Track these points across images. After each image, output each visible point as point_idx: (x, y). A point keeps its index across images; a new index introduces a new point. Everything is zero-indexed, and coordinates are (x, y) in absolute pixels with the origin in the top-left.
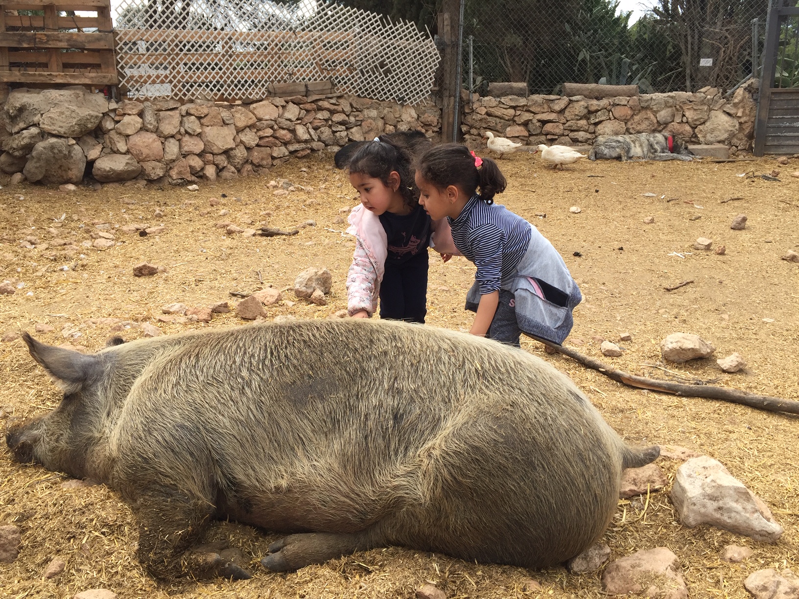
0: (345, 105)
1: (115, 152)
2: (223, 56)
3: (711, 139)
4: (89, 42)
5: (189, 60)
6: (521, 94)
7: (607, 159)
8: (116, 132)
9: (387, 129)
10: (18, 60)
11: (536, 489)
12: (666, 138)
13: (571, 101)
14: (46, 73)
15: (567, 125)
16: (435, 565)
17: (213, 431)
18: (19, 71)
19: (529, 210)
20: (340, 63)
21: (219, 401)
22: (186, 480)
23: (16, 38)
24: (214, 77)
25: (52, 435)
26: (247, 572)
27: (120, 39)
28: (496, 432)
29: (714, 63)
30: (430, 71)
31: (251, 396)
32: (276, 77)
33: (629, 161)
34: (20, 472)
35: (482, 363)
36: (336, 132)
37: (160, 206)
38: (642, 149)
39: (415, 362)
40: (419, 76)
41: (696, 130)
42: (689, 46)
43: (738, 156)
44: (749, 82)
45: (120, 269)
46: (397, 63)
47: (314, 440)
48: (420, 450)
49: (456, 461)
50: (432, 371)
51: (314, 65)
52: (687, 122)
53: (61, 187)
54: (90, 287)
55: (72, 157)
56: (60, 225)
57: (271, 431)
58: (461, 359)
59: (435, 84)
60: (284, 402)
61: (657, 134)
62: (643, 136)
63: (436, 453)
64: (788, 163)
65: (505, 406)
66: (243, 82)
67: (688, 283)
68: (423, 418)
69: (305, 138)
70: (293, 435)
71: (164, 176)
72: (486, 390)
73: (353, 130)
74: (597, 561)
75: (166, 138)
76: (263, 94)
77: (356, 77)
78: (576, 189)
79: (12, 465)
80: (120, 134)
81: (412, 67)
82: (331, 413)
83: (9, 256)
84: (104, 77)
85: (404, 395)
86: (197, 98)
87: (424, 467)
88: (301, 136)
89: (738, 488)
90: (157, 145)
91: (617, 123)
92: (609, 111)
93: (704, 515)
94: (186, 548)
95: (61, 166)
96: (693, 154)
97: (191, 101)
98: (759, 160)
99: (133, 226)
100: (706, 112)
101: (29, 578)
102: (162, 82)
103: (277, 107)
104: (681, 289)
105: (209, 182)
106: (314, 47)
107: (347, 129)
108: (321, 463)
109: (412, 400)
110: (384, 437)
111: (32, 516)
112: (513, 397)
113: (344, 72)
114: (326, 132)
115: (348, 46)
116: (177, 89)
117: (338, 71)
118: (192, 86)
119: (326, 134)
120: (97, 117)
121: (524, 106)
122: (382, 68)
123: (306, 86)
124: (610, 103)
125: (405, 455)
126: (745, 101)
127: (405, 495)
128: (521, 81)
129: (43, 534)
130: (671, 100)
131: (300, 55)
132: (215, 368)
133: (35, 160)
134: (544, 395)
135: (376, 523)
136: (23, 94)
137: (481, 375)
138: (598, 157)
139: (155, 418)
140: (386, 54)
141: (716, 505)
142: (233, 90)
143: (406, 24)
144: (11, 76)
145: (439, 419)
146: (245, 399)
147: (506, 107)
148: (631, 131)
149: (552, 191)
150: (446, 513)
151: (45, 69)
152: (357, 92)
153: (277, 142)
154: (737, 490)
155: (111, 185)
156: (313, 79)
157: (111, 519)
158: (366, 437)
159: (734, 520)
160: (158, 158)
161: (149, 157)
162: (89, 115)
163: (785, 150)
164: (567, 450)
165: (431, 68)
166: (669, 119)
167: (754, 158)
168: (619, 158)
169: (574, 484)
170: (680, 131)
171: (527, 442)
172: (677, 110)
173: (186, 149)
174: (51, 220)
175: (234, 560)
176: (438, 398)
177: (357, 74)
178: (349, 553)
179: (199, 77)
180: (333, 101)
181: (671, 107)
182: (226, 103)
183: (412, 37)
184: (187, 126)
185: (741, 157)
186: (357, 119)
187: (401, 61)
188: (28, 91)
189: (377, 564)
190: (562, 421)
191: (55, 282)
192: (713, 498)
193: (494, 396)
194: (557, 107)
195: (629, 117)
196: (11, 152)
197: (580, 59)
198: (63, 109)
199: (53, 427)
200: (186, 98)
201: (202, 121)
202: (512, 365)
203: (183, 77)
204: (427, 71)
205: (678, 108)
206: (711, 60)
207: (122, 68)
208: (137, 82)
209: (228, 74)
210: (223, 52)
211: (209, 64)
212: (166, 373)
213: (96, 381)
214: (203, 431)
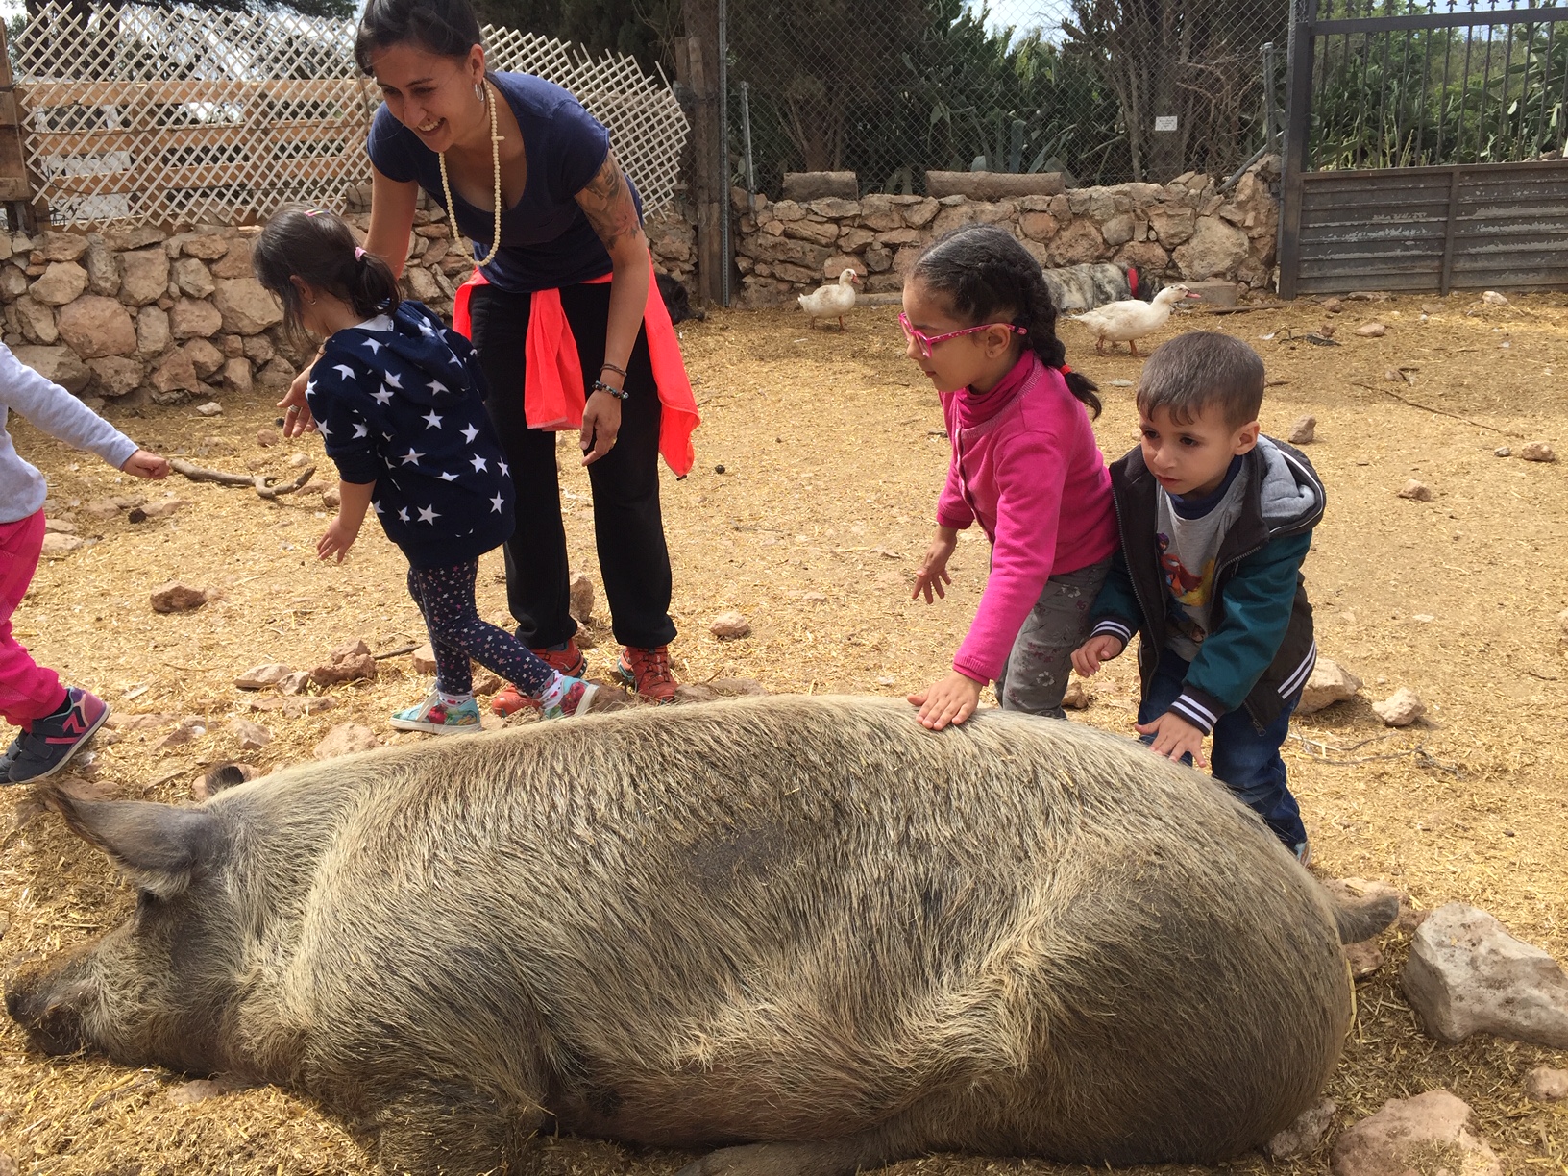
1: (30, 342)
2: (251, 131)
3: (1202, 271)
5: (180, 141)
6: (845, 193)
8: (32, 299)
11: (1226, 1014)
12: (1125, 273)
13: (943, 206)
17: (532, 955)
21: (536, 890)
22: (485, 1064)
24: (234, 177)
25: (125, 986)
27: (31, 103)
28: (1142, 910)
29: (1181, 125)
30: (670, 153)
31: (606, 877)
32: (362, 173)
35: (1071, 771)
38: (1083, 295)
39: (941, 782)
40: (650, 163)
41: (1174, 254)
42: (1135, 94)
43: (1251, 300)
44: (1263, 162)
45: (117, 600)
47: (756, 958)
48: (986, 959)
49: (1075, 977)
50: (978, 798)
52: (1157, 241)
54: (62, 643)
57: (659, 947)
58: (1029, 768)
59: (680, 176)
60: (683, 885)
61: (1106, 266)
62: (1084, 270)
63: (1028, 962)
64: (1342, 309)
65: (1144, 856)
66: (280, 185)
68: (982, 894)
69: (430, 295)
70: (710, 952)
71: (141, 386)
72: (1095, 826)
74: (1316, 1130)
75: (140, 306)
76: (338, 207)
79: (30, 1060)
80: (41, 303)
81: (635, 145)
82: (784, 899)
84: (1, 184)
85: (935, 851)
86: (201, 220)
87: (1007, 992)
88: (422, 290)
89: (1541, 960)
90: (122, 322)
92: (1015, 223)
93: (1480, 1016)
97: (187, 228)
98: (1291, 306)
99: (110, 502)
100: (1190, 219)
105: (237, 395)
108: (780, 1006)
109: (952, 860)
110: (908, 941)
112: (1153, 835)
116: (157, 203)
118: (188, 196)
121: (854, 217)
124: (1015, 208)
125: (957, 973)
126: (1257, 197)
127: (974, 1054)
128: (844, 167)
130: (1126, 200)
132: (511, 819)
134: (1202, 825)
135: (906, 1113)
137: (1076, 795)
139: (399, 938)
141: (1500, 995)
142: (275, 202)
143: (618, 61)
145: (1014, 894)
146: (593, 885)
147: (820, 219)
148: (1059, 260)
154: (1538, 964)
158: (870, 945)
159: (1535, 1020)
160: (125, 349)
161: (106, 348)
163: (1333, 286)
164: (1269, 930)
165: (671, 147)
166: (1125, 236)
167: (1281, 303)
169: (1288, 993)
170: (1147, 257)
171: (1201, 924)
172: (1138, 218)
173: (184, 327)
176: (1004, 851)
179: (201, 178)
181: (1127, 212)
183: (631, 86)
184: (182, 279)
185: (1257, 302)
190: (1247, 874)
192: (1495, 984)
194: (918, 217)
195: (1051, 234)
197: (934, 120)
199: (127, 969)
200: (180, 221)
201: (215, 267)
203: (168, 178)
204: (664, 152)
205: (1139, 214)
206: (1175, 119)
207: (37, 163)
208: (70, 191)
209: (263, 168)
210: (250, 123)
211: (222, 150)
212: (400, 836)
213: (218, 864)
214: (511, 956)
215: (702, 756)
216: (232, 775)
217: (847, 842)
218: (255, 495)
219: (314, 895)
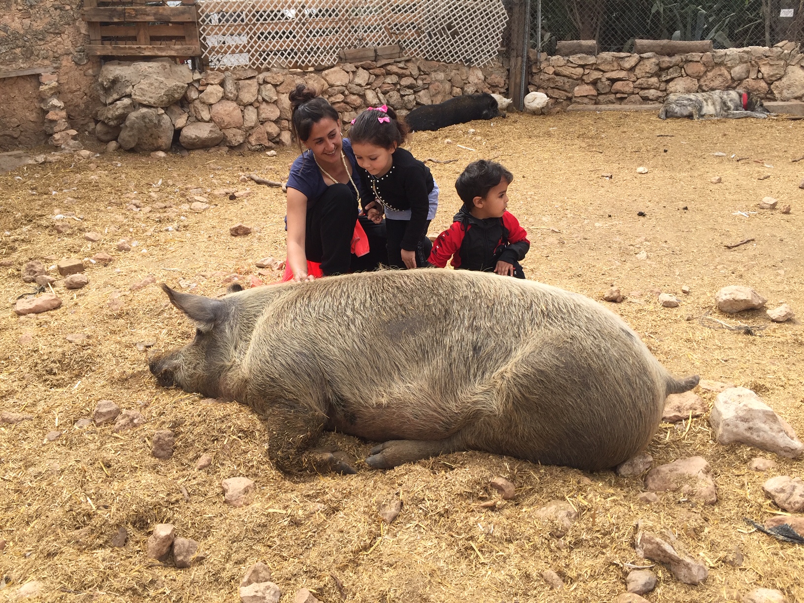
0: (413, 69)
1: (199, 121)
2: (297, 24)
3: (788, 96)
4: (174, 15)
5: (266, 29)
6: (590, 52)
7: (678, 118)
8: (200, 101)
9: (454, 92)
10: (110, 35)
11: (590, 405)
12: (740, 95)
13: (641, 59)
14: (135, 46)
15: (637, 83)
16: (506, 464)
17: (325, 358)
18: (111, 44)
19: (596, 171)
20: (408, 26)
21: (329, 334)
22: (305, 396)
23: (107, 14)
24: (288, 46)
25: (189, 364)
26: (354, 469)
27: (203, 12)
28: (558, 359)
29: (796, 13)
30: (498, 31)
31: (355, 331)
32: (346, 43)
33: (701, 119)
34: (164, 393)
35: (547, 305)
36: (405, 95)
37: (243, 171)
38: (715, 107)
39: (490, 305)
40: (487, 37)
41: (772, 86)
45: (218, 230)
46: (464, 25)
47: (408, 367)
48: (494, 374)
49: (525, 381)
50: (504, 312)
51: (383, 29)
52: (763, 78)
53: (152, 154)
54: (194, 245)
55: (161, 126)
56: (158, 190)
57: (372, 359)
58: (529, 302)
59: (502, 44)
60: (383, 336)
61: (730, 92)
62: (716, 94)
63: (508, 375)
65: (565, 339)
66: (315, 49)
67: (748, 241)
68: (498, 349)
69: (374, 102)
70: (390, 363)
71: (244, 142)
72: (549, 327)
73: (421, 93)
74: (642, 467)
75: (245, 106)
76: (335, 60)
77: (424, 40)
78: (644, 149)
79: (156, 388)
80: (204, 103)
81: (480, 28)
82: (421, 345)
83: (120, 218)
84: (189, 49)
85: (482, 331)
86: (273, 66)
87: (498, 387)
88: (370, 100)
89: (767, 411)
90: (238, 113)
91: (689, 80)
92: (681, 68)
93: (736, 434)
94: (306, 449)
95: (152, 135)
96: (768, 112)
97: (268, 70)
99: (223, 191)
100: (783, 67)
101: (184, 470)
102: (241, 52)
103: (348, 72)
104: (742, 247)
105: (285, 148)
106: (383, 12)
107: (415, 92)
108: (414, 385)
109: (488, 335)
110: (465, 365)
111: (182, 424)
112: (573, 332)
113: (412, 35)
114: (395, 97)
115: (416, 9)
116: (255, 58)
117: (406, 34)
118: (268, 55)
119: (394, 98)
120: (183, 87)
121: (593, 64)
122: (449, 30)
123: (375, 51)
124: (682, 60)
125: (482, 378)
127: (483, 409)
128: (590, 38)
129: (192, 437)
130: (746, 56)
131: (370, 20)
132: (324, 307)
133: (129, 129)
134: (599, 331)
135: (459, 431)
136: (115, 67)
137: (546, 314)
138: (668, 115)
139: (279, 346)
140: (454, 15)
141: (746, 425)
142: (306, 57)
144: (103, 49)
145: (511, 350)
146: (350, 334)
147: (574, 66)
148: (704, 88)
149: (619, 151)
150: (516, 423)
151: (134, 42)
152: (424, 55)
153: (348, 107)
154: (765, 413)
155: (197, 152)
156: (381, 44)
157: (245, 426)
158: (450, 365)
159: (762, 438)
160: (238, 125)
161: (230, 124)
162: (176, 85)
164: (618, 375)
165: (498, 28)
166: (744, 75)
168: (690, 117)
169: (622, 402)
170: (756, 87)
171: (584, 368)
172: (753, 66)
173: (263, 116)
174: (149, 185)
175: (343, 459)
176: (510, 333)
177: (425, 37)
178: (436, 455)
179: (274, 46)
180: (401, 65)
181: (746, 62)
182: (299, 70)
184: (264, 93)
186: (425, 82)
187: (468, 22)
188: (119, 64)
189: (459, 463)
190: (614, 352)
191: (163, 240)
192: (745, 420)
193: (556, 330)
194: (627, 65)
195: (702, 74)
196: (106, 121)
197: (653, 11)
198: (153, 81)
199: (190, 358)
200: (263, 67)
201: (278, 88)
202: (573, 307)
203: (260, 46)
204: (494, 31)
205: (754, 64)
206: (792, 10)
207: (204, 39)
208: (218, 52)
209: (301, 41)
210: (297, 20)
211: (284, 33)
212: (285, 311)
213: (224, 321)
214: (318, 357)
215: (398, 288)
216: (237, 288)
217: (448, 325)
218: (281, 191)
219: (254, 332)
